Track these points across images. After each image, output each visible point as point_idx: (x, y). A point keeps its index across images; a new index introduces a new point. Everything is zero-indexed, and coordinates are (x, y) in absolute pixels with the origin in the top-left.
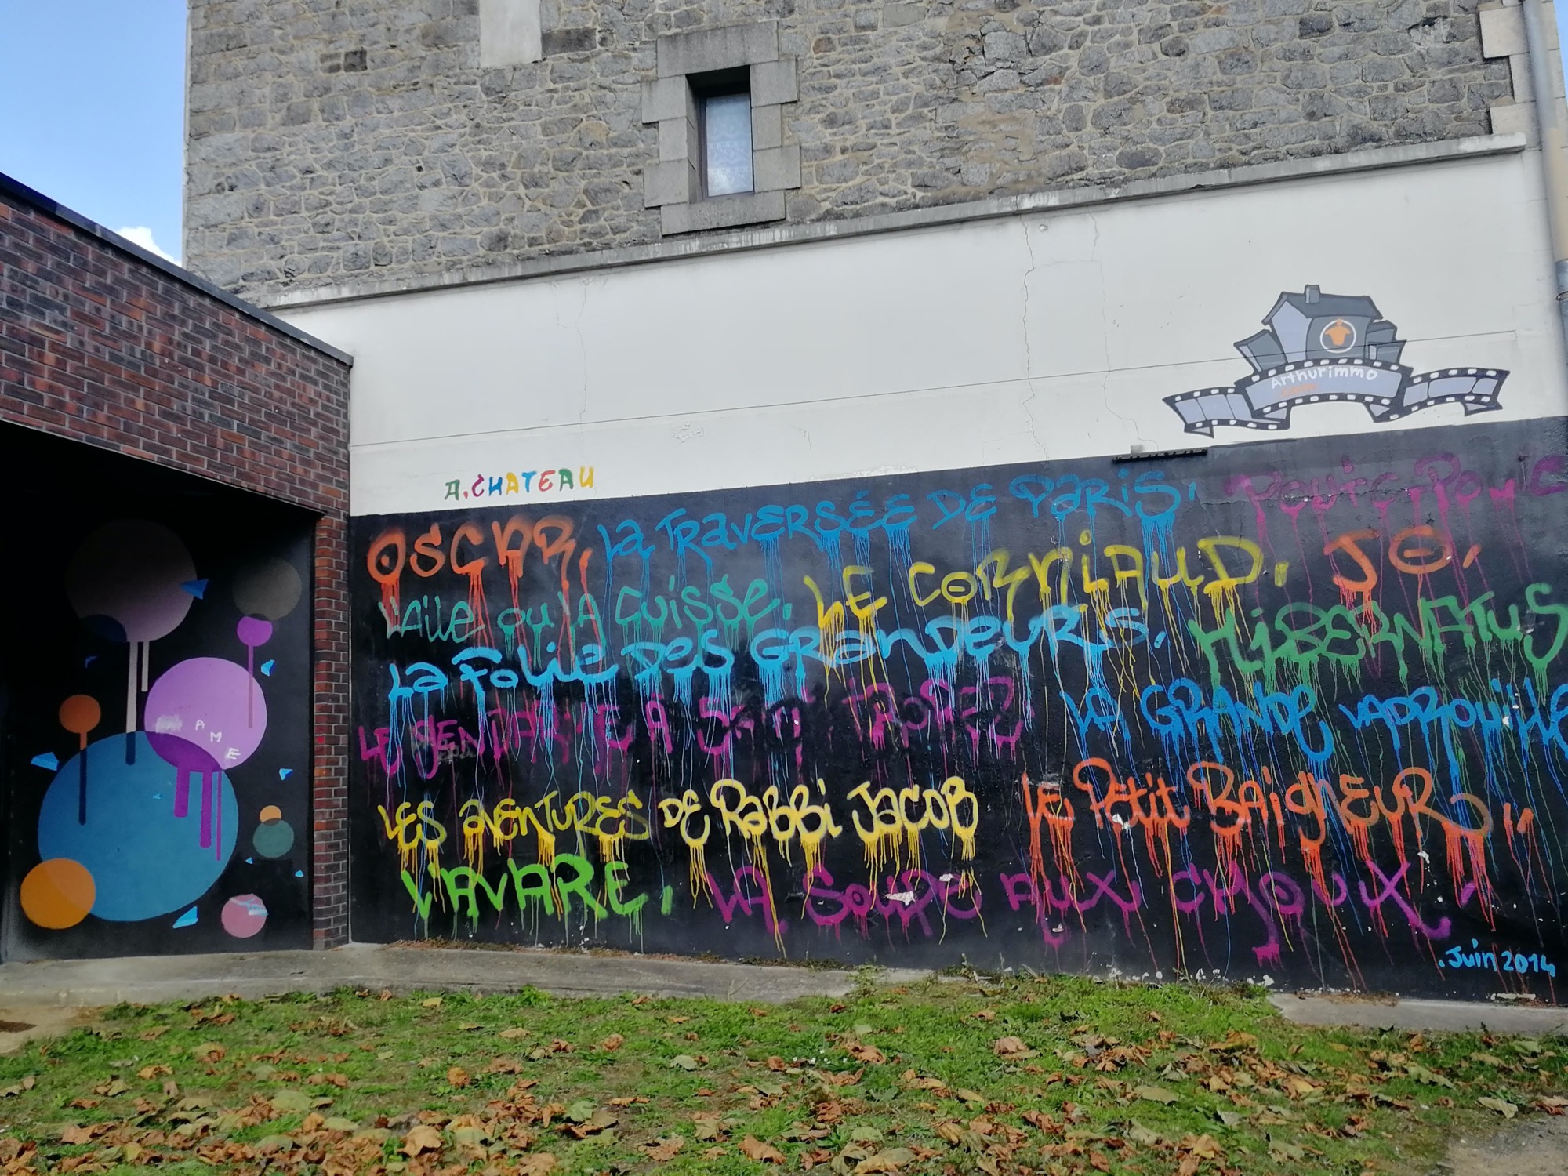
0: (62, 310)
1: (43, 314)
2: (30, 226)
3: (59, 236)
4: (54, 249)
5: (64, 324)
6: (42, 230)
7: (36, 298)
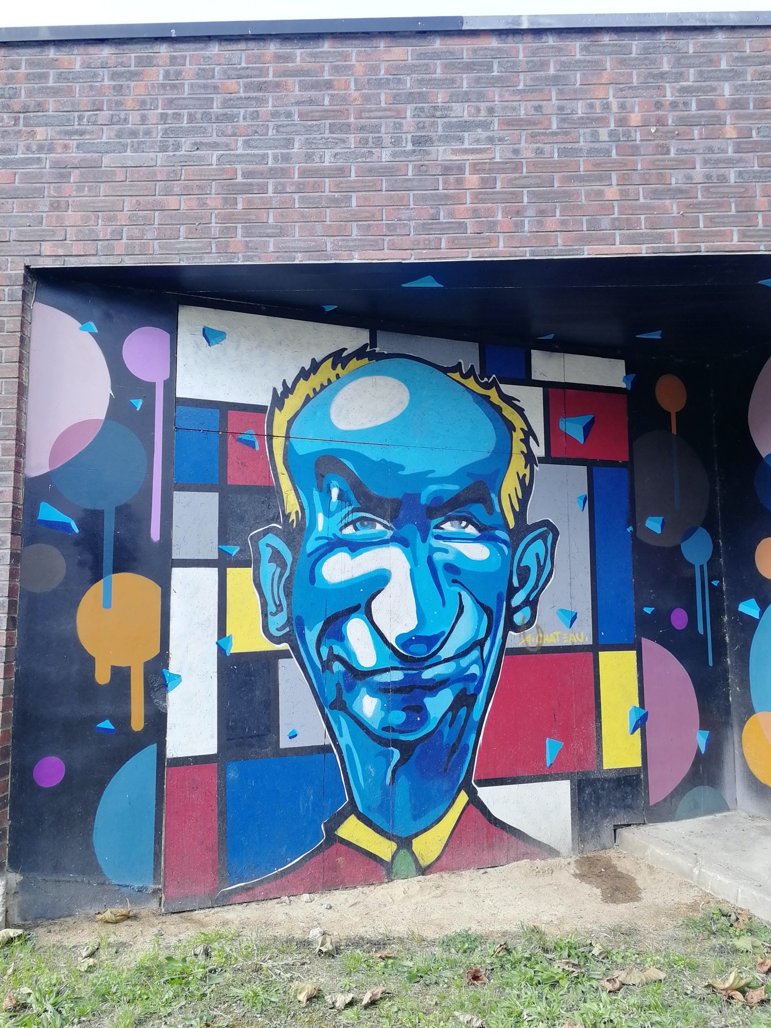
0: (485, 126)
1: (461, 140)
2: (437, 55)
3: (475, 51)
4: (469, 67)
5: (490, 140)
6: (451, 53)
7: (449, 126)
